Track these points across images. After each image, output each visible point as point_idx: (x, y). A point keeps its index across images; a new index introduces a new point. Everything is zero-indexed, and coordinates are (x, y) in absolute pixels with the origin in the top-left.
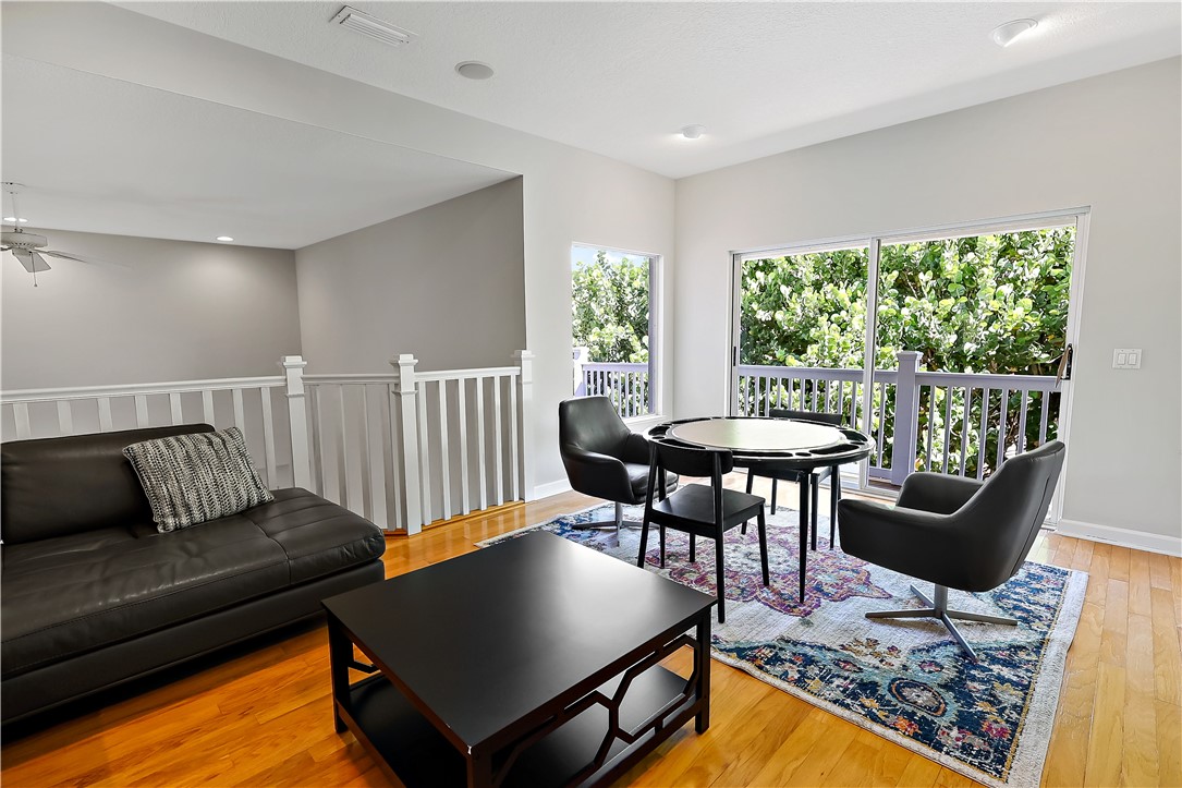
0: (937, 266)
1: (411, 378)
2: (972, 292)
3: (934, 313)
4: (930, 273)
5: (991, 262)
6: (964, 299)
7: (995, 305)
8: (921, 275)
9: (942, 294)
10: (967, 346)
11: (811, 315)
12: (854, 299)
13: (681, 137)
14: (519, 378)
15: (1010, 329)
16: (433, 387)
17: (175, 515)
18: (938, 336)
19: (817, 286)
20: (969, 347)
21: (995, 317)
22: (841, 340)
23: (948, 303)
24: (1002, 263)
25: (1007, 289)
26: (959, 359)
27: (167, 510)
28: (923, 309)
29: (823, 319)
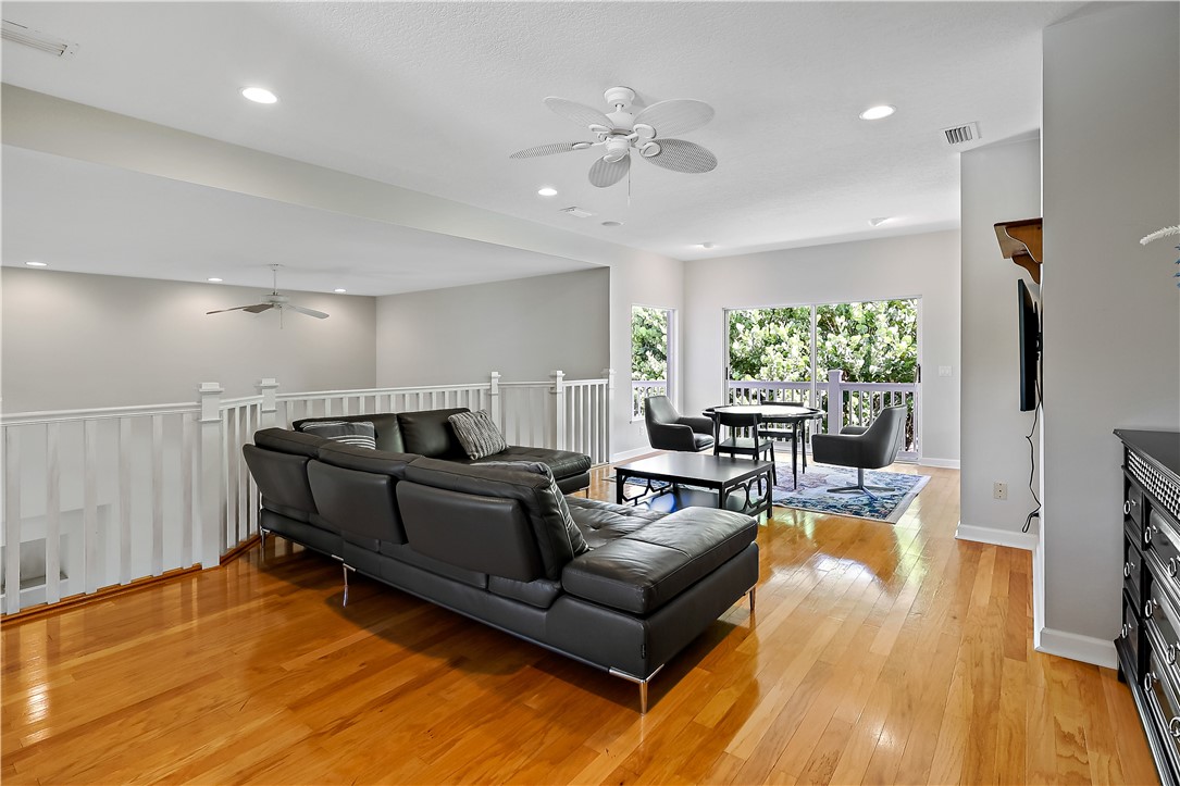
0: (847, 311)
1: (561, 385)
2: (872, 330)
3: (848, 345)
4: (843, 318)
5: (883, 310)
6: (868, 335)
7: (888, 340)
8: (837, 318)
9: (853, 332)
10: (871, 368)
11: (759, 345)
12: (791, 334)
13: (702, 246)
14: (607, 385)
15: (899, 356)
16: (569, 389)
17: (477, 452)
18: (851, 361)
19: (761, 324)
20: (873, 369)
21: (889, 347)
22: (784, 364)
23: (856, 339)
24: (891, 310)
25: (894, 330)
26: (867, 376)
27: (474, 449)
28: (839, 341)
29: (769, 349)
